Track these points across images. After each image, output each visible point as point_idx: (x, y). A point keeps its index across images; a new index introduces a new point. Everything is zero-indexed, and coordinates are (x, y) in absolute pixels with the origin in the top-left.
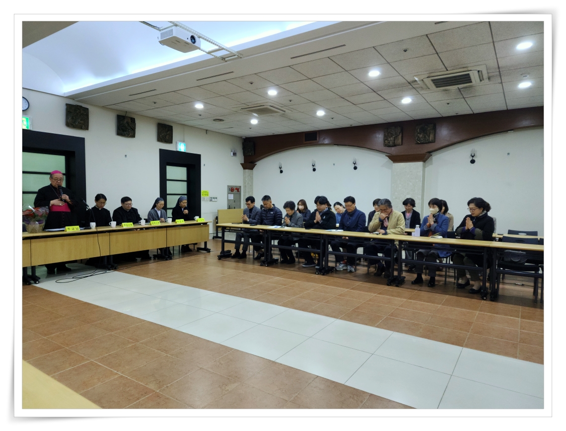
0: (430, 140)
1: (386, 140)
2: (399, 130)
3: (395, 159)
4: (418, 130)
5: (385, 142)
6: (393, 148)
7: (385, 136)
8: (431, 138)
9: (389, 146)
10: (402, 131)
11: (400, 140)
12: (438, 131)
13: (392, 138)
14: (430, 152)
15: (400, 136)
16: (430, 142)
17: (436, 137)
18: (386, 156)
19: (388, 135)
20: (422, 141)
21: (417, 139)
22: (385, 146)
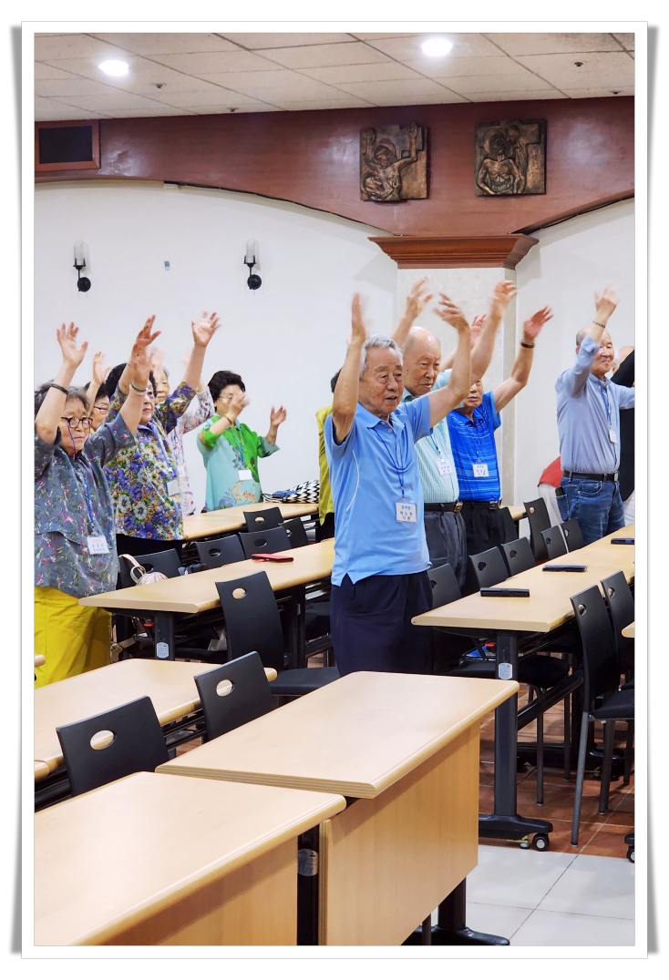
1: (370, 175)
2: (414, 139)
3: (406, 252)
4: (487, 145)
5: (364, 184)
6: (396, 209)
7: (364, 159)
8: (530, 178)
9: (384, 202)
10: (428, 145)
11: (422, 179)
12: (554, 150)
13: (391, 172)
14: (527, 231)
16: (527, 193)
17: (548, 175)
18: (371, 239)
19: (376, 157)
20: (501, 189)
21: (481, 176)
22: (369, 200)
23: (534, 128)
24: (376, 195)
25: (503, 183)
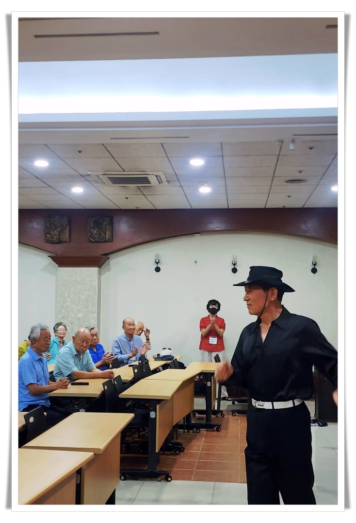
0: (107, 238)
1: (48, 233)
2: (65, 221)
3: (61, 261)
4: (91, 224)
5: (46, 236)
6: (58, 246)
7: (46, 228)
8: (107, 236)
9: (53, 243)
10: (70, 223)
11: (67, 235)
12: (115, 226)
13: (56, 232)
14: (106, 255)
15: (68, 229)
16: (106, 242)
17: (114, 235)
18: (48, 256)
19: (50, 227)
20: (97, 240)
21: (89, 235)
22: (48, 242)
23: (108, 219)
24: (51, 241)
25: (97, 238)
